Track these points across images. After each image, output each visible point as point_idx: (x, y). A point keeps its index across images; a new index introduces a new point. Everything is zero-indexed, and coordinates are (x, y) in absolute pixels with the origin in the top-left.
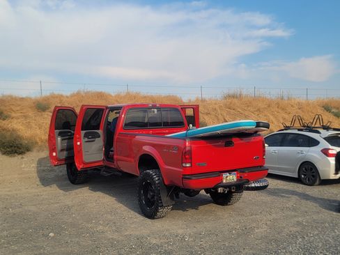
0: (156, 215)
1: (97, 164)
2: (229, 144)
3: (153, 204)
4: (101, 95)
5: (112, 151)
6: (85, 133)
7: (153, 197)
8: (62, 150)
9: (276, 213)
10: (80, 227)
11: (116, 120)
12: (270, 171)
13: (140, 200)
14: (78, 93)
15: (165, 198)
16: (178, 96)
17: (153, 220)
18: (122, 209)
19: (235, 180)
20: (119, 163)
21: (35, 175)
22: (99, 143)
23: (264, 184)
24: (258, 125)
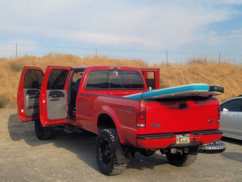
0: (111, 172)
1: (61, 122)
2: (183, 106)
3: (109, 161)
4: (70, 58)
5: (75, 110)
6: (50, 92)
7: (109, 154)
8: (30, 108)
9: (229, 176)
10: (41, 179)
11: (79, 80)
12: (224, 135)
13: (98, 157)
14: (50, 56)
15: (120, 156)
16: (144, 60)
17: (109, 177)
18: (82, 165)
19: (189, 141)
20: (81, 122)
21: (6, 130)
22: (63, 102)
23: (221, 148)
24: (212, 89)
